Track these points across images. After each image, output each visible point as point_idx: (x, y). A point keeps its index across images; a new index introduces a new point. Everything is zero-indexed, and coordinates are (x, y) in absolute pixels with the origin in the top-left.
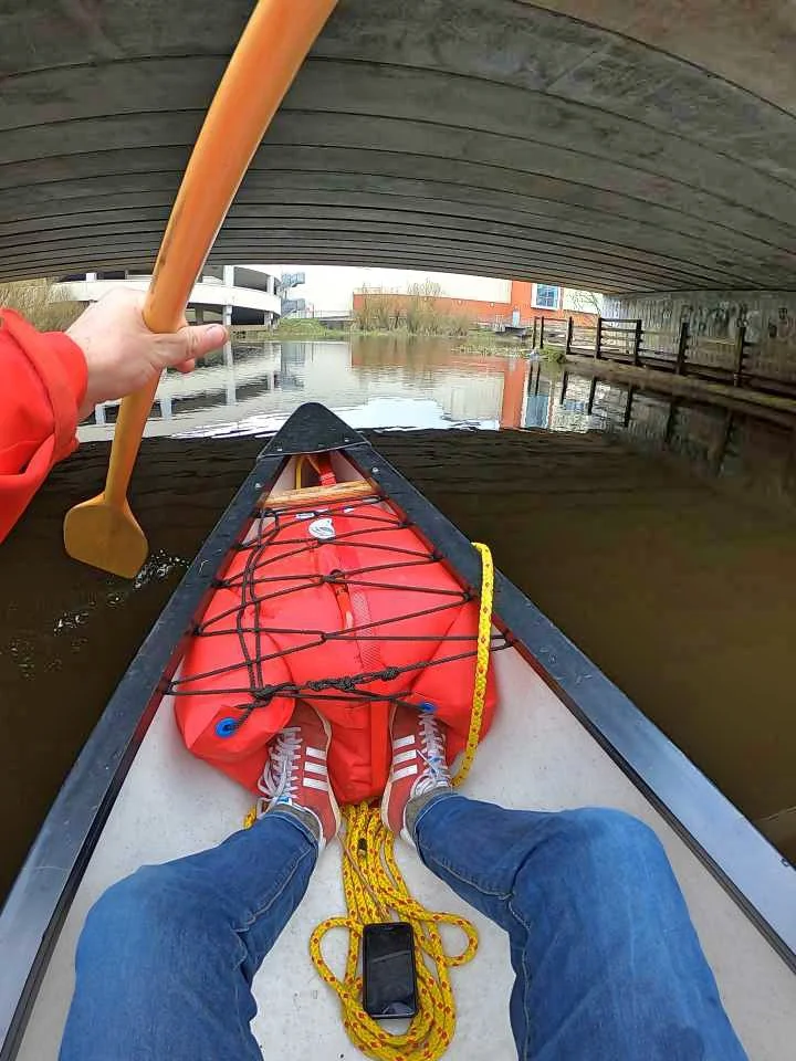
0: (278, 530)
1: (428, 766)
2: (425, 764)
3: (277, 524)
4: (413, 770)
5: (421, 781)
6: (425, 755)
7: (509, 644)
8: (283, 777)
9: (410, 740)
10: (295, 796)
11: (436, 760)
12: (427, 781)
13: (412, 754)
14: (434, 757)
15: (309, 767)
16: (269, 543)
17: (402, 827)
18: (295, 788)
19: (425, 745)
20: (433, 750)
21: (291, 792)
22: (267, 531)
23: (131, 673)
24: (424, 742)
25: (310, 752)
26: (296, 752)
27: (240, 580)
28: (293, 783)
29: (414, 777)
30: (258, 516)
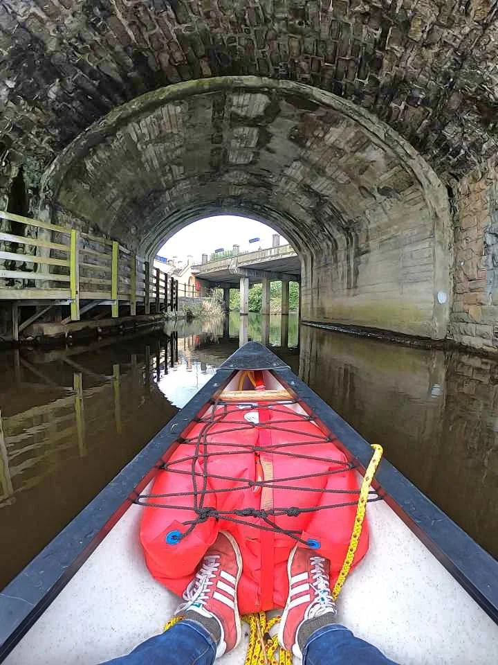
0: (226, 414)
1: (318, 595)
2: (316, 593)
3: (225, 410)
4: (307, 598)
5: (313, 607)
6: (316, 587)
7: (380, 498)
8: (200, 588)
9: (304, 576)
10: (205, 603)
11: (324, 591)
12: (317, 607)
13: (306, 587)
14: (322, 589)
15: (221, 585)
16: (219, 421)
17: (295, 643)
18: (207, 597)
19: (316, 580)
20: (322, 584)
21: (203, 600)
22: (218, 413)
23: (112, 484)
24: (314, 577)
25: (223, 574)
26: (213, 573)
27: (196, 441)
28: (206, 594)
29: (307, 604)
30: (213, 403)
